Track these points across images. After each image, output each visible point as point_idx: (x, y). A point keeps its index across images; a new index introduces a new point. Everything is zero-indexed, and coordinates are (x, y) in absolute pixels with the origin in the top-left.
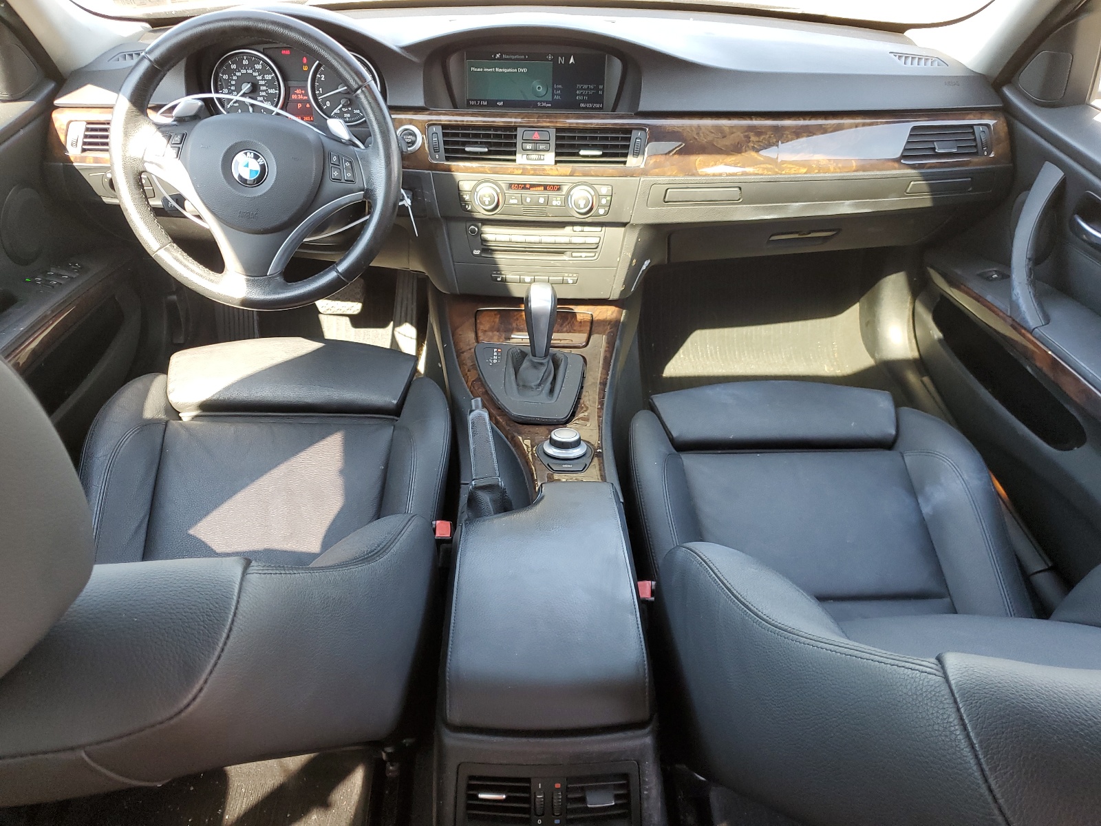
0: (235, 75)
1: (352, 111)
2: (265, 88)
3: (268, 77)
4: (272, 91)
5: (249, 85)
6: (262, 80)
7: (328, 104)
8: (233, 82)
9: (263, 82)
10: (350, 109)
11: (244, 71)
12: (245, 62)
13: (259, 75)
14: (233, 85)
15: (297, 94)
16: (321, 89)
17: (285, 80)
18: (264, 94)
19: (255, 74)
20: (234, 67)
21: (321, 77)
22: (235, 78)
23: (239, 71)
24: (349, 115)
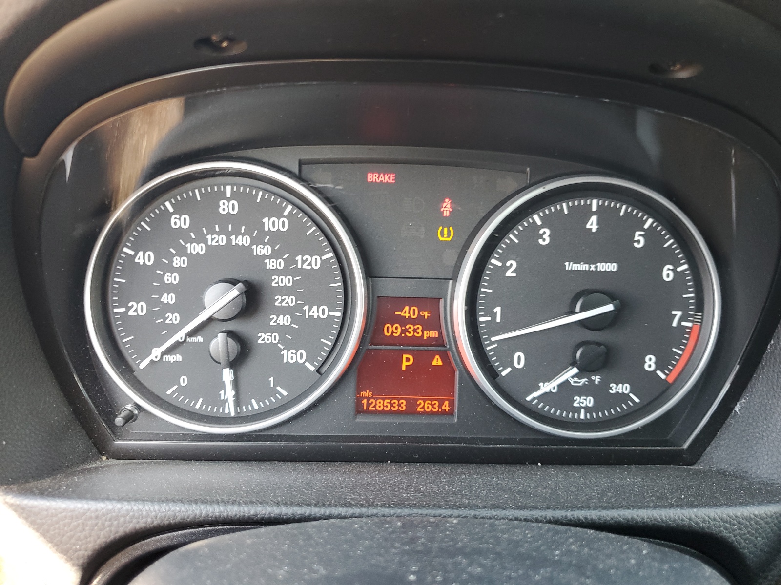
0: (182, 252)
1: (605, 385)
2: (290, 301)
3: (311, 262)
4: (318, 312)
5: (235, 292)
6: (284, 272)
7: (519, 360)
8: (171, 279)
9: (286, 281)
10: (597, 379)
11: (221, 240)
12: (229, 207)
13: (275, 255)
14: (170, 289)
15: (403, 322)
16: (498, 310)
17: (369, 273)
18: (284, 320)
19: (258, 250)
20: (180, 222)
21: (507, 268)
22: (180, 262)
23: (201, 239)
24: (589, 401)
